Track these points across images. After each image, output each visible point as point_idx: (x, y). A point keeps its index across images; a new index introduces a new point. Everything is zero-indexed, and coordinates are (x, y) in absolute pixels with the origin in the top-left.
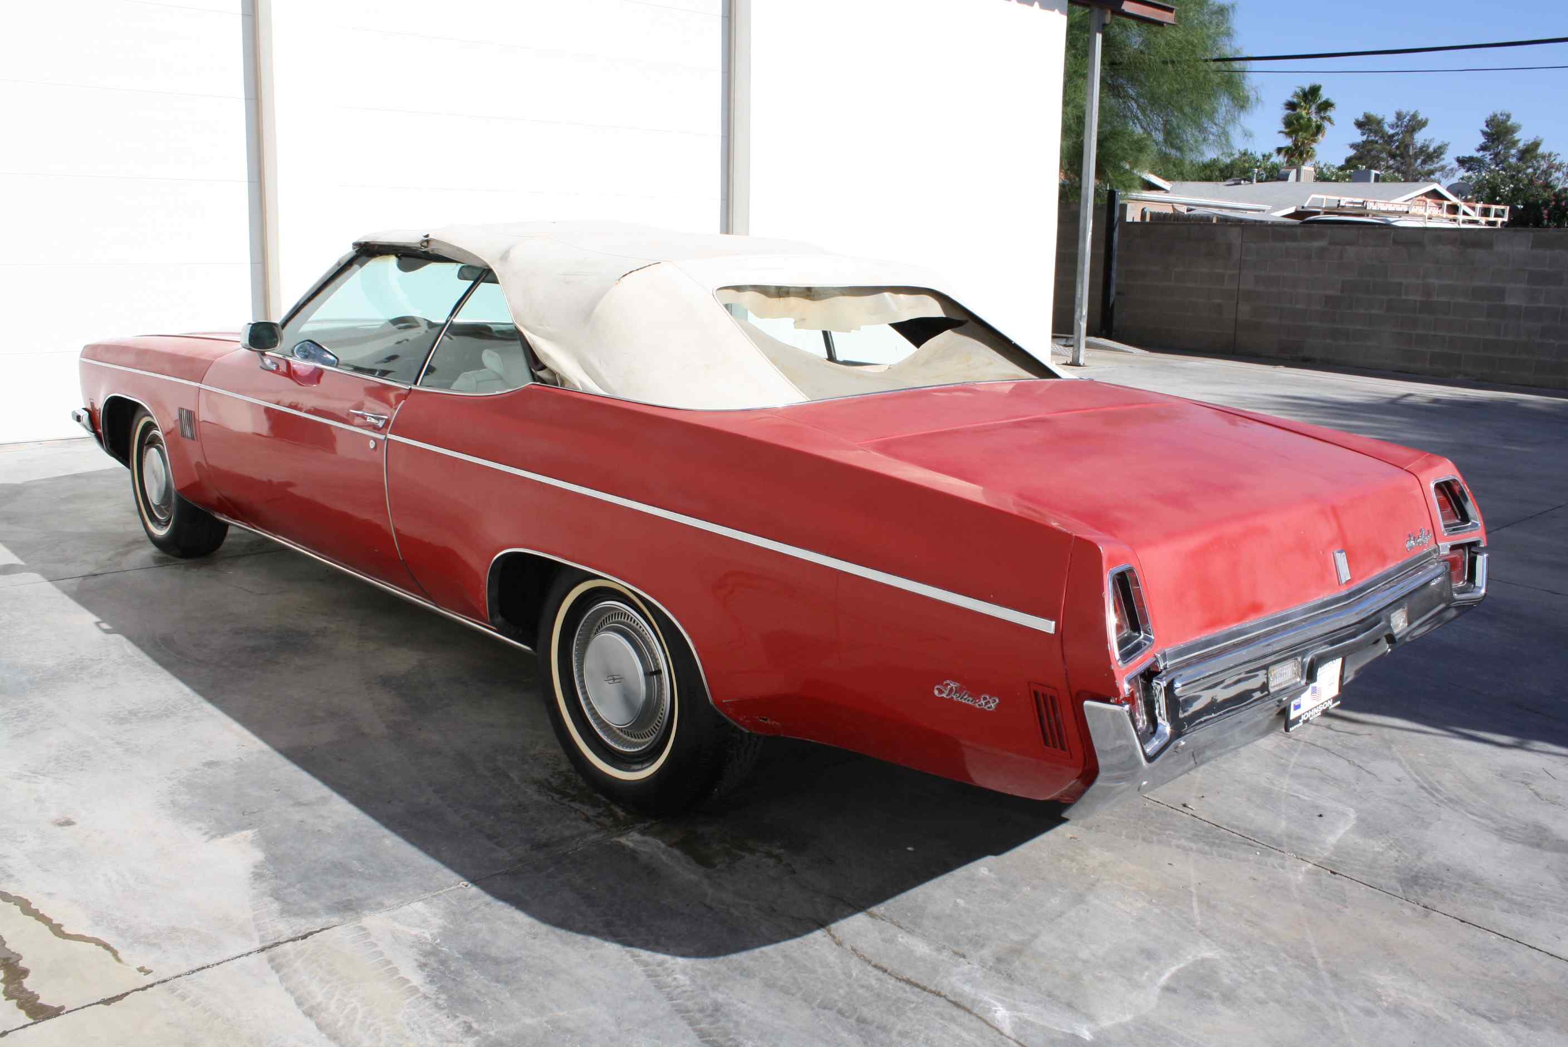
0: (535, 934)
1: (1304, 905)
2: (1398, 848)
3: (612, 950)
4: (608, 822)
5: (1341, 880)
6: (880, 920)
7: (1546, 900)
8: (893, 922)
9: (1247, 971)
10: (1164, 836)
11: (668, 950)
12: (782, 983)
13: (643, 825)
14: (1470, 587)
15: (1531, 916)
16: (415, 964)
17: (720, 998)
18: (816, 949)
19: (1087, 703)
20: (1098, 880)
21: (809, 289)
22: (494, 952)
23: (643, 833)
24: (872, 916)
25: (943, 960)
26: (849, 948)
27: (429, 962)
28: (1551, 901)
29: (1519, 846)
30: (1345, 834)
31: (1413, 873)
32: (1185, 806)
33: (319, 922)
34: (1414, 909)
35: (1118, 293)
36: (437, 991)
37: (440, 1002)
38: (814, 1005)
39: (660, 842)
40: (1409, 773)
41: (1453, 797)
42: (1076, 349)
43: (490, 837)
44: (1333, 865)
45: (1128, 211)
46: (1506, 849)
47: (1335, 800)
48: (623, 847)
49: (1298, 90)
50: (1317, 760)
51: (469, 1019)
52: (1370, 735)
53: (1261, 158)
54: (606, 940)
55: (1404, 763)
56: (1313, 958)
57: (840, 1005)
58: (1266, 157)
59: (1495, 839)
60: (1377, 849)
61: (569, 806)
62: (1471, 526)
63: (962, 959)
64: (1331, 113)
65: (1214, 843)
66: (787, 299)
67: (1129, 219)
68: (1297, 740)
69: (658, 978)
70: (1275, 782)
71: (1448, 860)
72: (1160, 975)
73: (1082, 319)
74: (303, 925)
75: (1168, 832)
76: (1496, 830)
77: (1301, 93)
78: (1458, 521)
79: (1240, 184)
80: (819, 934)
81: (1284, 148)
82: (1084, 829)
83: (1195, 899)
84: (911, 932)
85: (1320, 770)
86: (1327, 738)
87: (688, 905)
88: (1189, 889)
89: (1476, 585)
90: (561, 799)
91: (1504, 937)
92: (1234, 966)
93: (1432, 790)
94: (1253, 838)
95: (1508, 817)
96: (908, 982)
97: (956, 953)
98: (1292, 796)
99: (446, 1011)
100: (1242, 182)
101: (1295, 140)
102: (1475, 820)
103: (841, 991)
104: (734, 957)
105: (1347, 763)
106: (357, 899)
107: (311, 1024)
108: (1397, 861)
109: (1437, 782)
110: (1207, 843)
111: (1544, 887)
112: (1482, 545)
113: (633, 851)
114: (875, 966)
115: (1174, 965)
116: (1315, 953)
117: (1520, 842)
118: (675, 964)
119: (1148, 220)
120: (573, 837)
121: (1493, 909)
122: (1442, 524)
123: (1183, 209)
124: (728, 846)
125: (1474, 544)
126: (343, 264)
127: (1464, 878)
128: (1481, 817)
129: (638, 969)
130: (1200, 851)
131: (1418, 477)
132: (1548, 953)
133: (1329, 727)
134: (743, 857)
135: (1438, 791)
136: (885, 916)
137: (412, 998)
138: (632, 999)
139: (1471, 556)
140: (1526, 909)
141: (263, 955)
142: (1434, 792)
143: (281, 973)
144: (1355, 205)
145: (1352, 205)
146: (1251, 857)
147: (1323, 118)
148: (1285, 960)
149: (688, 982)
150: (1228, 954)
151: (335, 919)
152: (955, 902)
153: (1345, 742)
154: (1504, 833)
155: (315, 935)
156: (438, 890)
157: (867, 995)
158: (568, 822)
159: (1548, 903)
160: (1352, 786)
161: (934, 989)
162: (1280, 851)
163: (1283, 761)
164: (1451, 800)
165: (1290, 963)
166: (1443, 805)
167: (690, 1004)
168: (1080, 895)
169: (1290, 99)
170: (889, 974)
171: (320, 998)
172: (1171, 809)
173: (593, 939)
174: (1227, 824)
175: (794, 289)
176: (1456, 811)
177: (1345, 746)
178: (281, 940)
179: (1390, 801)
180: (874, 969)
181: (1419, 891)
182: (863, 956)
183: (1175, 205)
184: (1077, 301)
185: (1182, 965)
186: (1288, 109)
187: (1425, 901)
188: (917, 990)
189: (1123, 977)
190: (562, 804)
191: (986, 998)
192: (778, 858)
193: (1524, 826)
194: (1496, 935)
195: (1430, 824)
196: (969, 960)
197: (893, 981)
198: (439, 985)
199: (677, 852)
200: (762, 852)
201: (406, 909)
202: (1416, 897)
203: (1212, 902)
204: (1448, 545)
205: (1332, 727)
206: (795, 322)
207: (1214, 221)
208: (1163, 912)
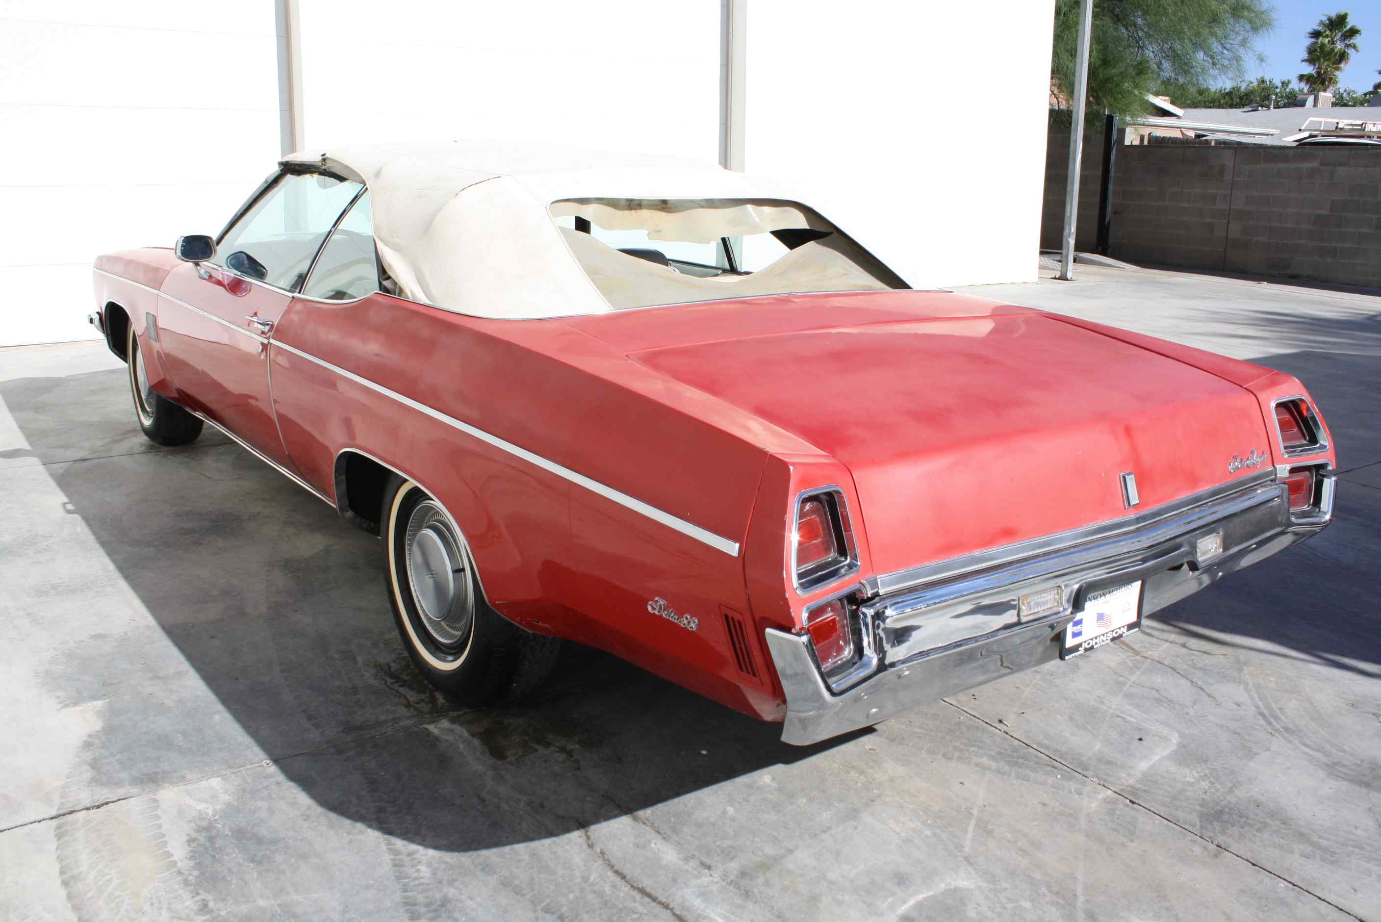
0: (308, 816)
1: (1086, 836)
2: (1212, 779)
3: (372, 837)
4: (425, 708)
5: (1138, 810)
6: (641, 824)
7: (1356, 847)
8: (653, 827)
9: (998, 905)
10: (967, 754)
11: (424, 840)
12: (517, 882)
13: (457, 713)
14: (1315, 512)
15: (1332, 863)
16: (186, 838)
17: (451, 892)
18: (566, 850)
19: (769, 631)
20: (879, 796)
21: (664, 202)
22: (263, 831)
23: (453, 721)
24: (636, 819)
25: (687, 871)
26: (598, 850)
27: (199, 837)
28: (1362, 849)
29: (1345, 783)
30: (1161, 760)
31: (1219, 808)
32: (1000, 721)
33: (121, 792)
34: (1205, 848)
35: (1115, 213)
36: (192, 867)
37: (190, 878)
38: (539, 908)
39: (465, 731)
40: (1252, 699)
41: (1291, 726)
42: (1064, 264)
43: (310, 718)
44: (1133, 794)
45: (1126, 135)
46: (1330, 786)
47: (1162, 723)
48: (428, 733)
49: (1324, 19)
50: (1158, 680)
51: (209, 897)
52: (1224, 655)
53: (1280, 85)
54: (370, 826)
55: (1250, 686)
56: (1075, 895)
57: (564, 909)
58: (1285, 84)
59: (1321, 774)
60: (1189, 779)
61: (397, 691)
62: (1319, 448)
63: (706, 871)
64: (1356, 40)
65: (1017, 763)
66: (639, 211)
67: (1127, 142)
68: (1145, 657)
69: (401, 869)
70: (1106, 702)
71: (1263, 795)
72: (904, 902)
73: (1071, 236)
74: (105, 794)
75: (972, 749)
76: (1327, 765)
77: (1327, 22)
78: (1305, 442)
79: (1258, 110)
80: (576, 836)
81: (1306, 75)
82: (887, 741)
83: (973, 822)
84: (666, 838)
85: (1157, 691)
86: (1177, 656)
87: (463, 796)
88: (971, 811)
89: (1321, 510)
90: (392, 684)
91: (1294, 885)
92: (987, 898)
93: (1269, 717)
94: (1059, 760)
95: (1344, 751)
96: (643, 891)
97: (702, 864)
98: (1118, 716)
99: (192, 888)
100: (1260, 108)
101: (1318, 68)
102: (1307, 753)
103: (571, 896)
104: (485, 853)
105: (1189, 683)
106: (164, 772)
107: (63, 893)
108: (1205, 793)
109: (1280, 709)
110: (1008, 762)
111: (1359, 832)
112: (1330, 468)
113: (437, 738)
114: (617, 872)
115: (923, 893)
116: (1079, 889)
117: (1349, 780)
118: (425, 855)
119: (1146, 143)
120: (386, 722)
121: (1292, 852)
122: (1282, 445)
123: (1192, 134)
124: (527, 738)
125: (1320, 467)
126: (270, 181)
127: (1273, 816)
128: (1314, 750)
129: (387, 858)
130: (998, 771)
131: (1257, 396)
132: (1337, 907)
133: (1184, 646)
134: (536, 750)
135: (1276, 718)
136: (648, 820)
137: (167, 873)
138: (368, 887)
139: (1318, 479)
140: (1330, 857)
141: (54, 822)
142: (1272, 720)
143: (61, 841)
144: (1354, 127)
145: (1351, 127)
146: (1050, 780)
147: (1348, 46)
148: (1044, 895)
149: (428, 875)
150: (984, 885)
151: (135, 790)
152: (725, 809)
153: (1195, 662)
154: (1333, 769)
155: (110, 805)
156: (240, 767)
157: (595, 901)
158: (389, 707)
159: (1356, 850)
160: (1186, 710)
161: (664, 900)
162: (1084, 775)
163: (1121, 679)
164: (1287, 729)
165: (1048, 899)
166: (1277, 735)
167: (420, 898)
168: (856, 810)
169: (1317, 28)
170: (626, 881)
171: (83, 868)
172: (985, 724)
173: (359, 826)
174: (1038, 744)
175: (646, 202)
176: (1290, 742)
177: (1194, 666)
178: (77, 808)
179: (1221, 726)
180: (614, 874)
181: (1218, 828)
182: (609, 861)
183: (1183, 129)
184: (1066, 220)
185: (930, 893)
186: (1312, 37)
187: (1221, 839)
188: (647, 900)
189: (864, 902)
190: (391, 689)
191: (712, 915)
192: (570, 754)
193: (1359, 762)
194: (1285, 882)
195: (1256, 754)
196: (712, 872)
197: (626, 889)
198: (197, 861)
199: (476, 742)
200: (558, 747)
201: (204, 783)
202: (1213, 835)
203: (990, 827)
204: (1288, 467)
205: (1187, 645)
206: (649, 234)
207: (1213, 144)
208: (935, 835)
